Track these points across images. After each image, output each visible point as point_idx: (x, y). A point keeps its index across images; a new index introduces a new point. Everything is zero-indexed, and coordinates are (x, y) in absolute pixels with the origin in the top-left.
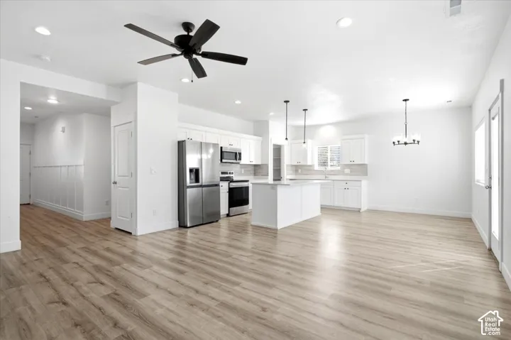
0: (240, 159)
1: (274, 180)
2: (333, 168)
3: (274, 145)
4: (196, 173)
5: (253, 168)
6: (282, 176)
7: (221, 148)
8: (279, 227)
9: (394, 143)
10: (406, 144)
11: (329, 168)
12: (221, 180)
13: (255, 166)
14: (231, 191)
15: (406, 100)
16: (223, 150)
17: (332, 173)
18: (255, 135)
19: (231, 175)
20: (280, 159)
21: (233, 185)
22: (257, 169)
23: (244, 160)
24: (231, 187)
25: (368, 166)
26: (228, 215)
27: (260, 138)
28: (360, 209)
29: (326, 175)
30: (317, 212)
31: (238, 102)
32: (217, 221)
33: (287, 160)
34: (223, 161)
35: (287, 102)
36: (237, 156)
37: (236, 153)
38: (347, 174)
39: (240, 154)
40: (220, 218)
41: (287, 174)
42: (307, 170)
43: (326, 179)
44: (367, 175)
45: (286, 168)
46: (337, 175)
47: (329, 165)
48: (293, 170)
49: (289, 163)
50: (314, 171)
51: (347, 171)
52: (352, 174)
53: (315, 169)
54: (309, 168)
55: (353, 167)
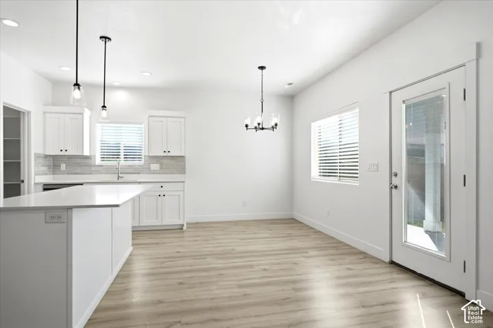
2: (129, 163)
6: (24, 177)
11: (123, 162)
25: (187, 160)
28: (183, 225)
29: (120, 173)
38: (155, 172)
41: (36, 175)
42: (80, 166)
43: (120, 180)
44: (185, 173)
45: (35, 160)
46: (139, 173)
47: (122, 156)
48: (49, 166)
49: (41, 151)
50: (96, 166)
51: (155, 167)
52: (163, 170)
53: (97, 164)
54: (86, 161)
55: (164, 161)
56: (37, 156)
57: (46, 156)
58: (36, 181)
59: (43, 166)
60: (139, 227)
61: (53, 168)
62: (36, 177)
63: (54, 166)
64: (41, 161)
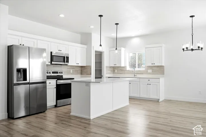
0: (68, 61)
1: (96, 78)
2: (139, 69)
3: (96, 51)
4: (23, 72)
5: (80, 69)
6: (103, 75)
7: (51, 53)
8: (92, 117)
9: (183, 49)
10: (192, 50)
11: (137, 69)
12: (47, 78)
13: (82, 67)
14: (58, 87)
15: (192, 16)
16: (53, 54)
17: (139, 73)
18: (81, 44)
19: (61, 74)
20: (101, 62)
21: (61, 82)
22: (83, 70)
23: (71, 63)
24: (58, 83)
25: (165, 68)
26: (56, 106)
27: (85, 46)
28: (159, 99)
29: (135, 74)
30: (126, 103)
31: (62, 16)
32: (44, 112)
33: (106, 63)
34: (53, 63)
35: (101, 16)
36: (65, 59)
37: (64, 57)
38: (150, 74)
39: (68, 58)
40: (46, 109)
41: (106, 74)
42: (122, 71)
43: (135, 77)
44: (164, 74)
45: (106, 68)
46: (143, 74)
47: (137, 66)
48: (111, 71)
49: (108, 65)
50: (127, 71)
51: (150, 71)
52: (154, 73)
53: (127, 70)
54: (123, 69)
55: (154, 68)
56: (107, 67)
57: (110, 67)
58: (106, 76)
59: (109, 71)
60: (140, 97)
61: (113, 72)
62: (106, 75)
63: (114, 71)
64: (109, 69)
